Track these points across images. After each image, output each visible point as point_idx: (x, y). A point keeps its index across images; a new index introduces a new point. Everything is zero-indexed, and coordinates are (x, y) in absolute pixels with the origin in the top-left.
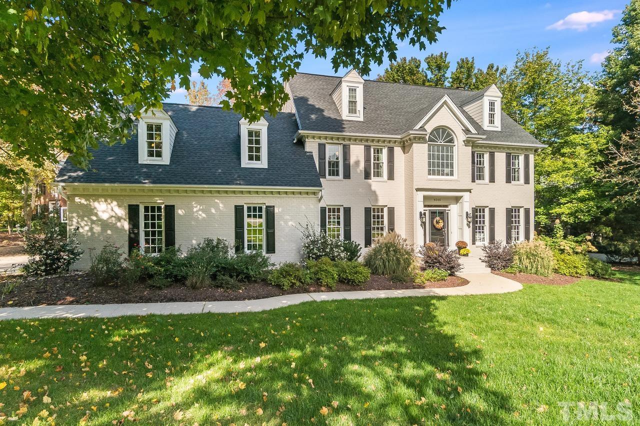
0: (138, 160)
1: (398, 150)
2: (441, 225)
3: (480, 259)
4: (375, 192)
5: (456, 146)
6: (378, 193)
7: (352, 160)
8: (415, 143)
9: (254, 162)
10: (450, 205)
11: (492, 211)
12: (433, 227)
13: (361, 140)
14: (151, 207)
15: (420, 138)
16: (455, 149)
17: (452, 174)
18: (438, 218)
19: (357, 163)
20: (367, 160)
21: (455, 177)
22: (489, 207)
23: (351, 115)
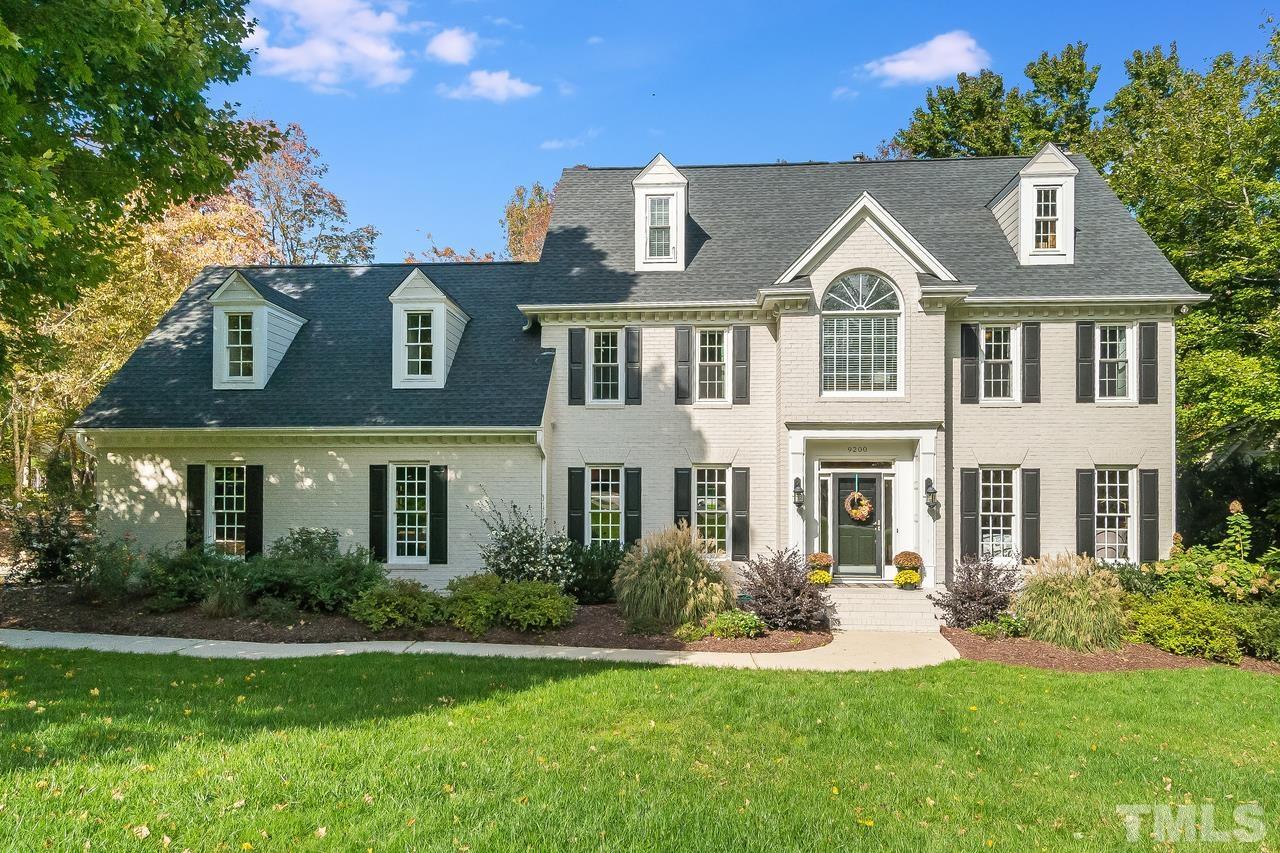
0: (211, 383)
1: (759, 334)
2: (864, 511)
3: (930, 597)
4: (699, 434)
5: (902, 315)
6: (707, 434)
7: (647, 364)
8: (786, 315)
9: (420, 376)
10: (894, 460)
11: (1032, 479)
12: (842, 516)
13: (667, 316)
14: (227, 468)
15: (795, 304)
16: (901, 321)
17: (892, 385)
18: (856, 495)
19: (658, 370)
20: (683, 358)
21: (900, 392)
22: (1022, 467)
23: (656, 259)
